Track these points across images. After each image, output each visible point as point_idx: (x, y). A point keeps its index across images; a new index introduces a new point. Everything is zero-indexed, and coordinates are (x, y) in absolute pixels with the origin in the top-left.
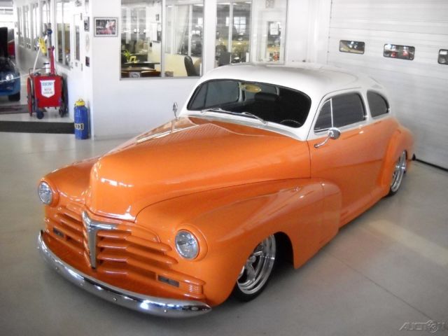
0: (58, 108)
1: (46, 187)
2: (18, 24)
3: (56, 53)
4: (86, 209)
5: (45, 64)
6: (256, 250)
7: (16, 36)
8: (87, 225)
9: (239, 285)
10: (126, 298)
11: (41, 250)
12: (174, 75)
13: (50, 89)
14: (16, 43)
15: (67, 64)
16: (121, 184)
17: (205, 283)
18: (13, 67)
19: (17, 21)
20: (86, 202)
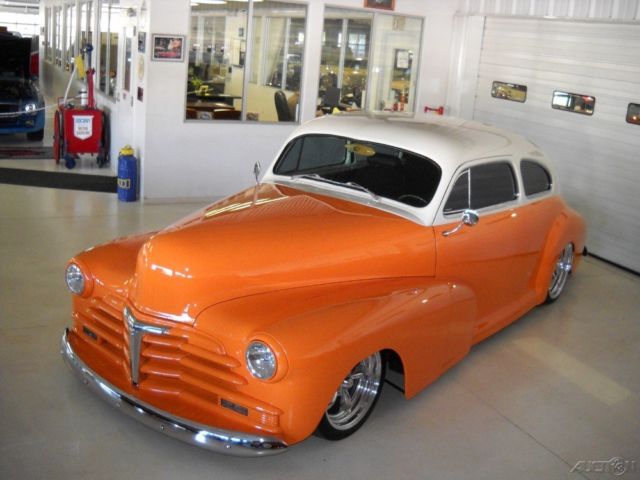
0: (96, 155)
1: (76, 271)
2: (45, 30)
3: (96, 79)
4: (129, 305)
5: (81, 93)
6: (354, 371)
7: (41, 46)
8: (130, 326)
9: (328, 416)
10: (176, 426)
11: (65, 355)
12: (260, 118)
13: (87, 128)
14: (41, 56)
15: (112, 93)
16: (178, 273)
17: (283, 413)
18: (35, 93)
19: (43, 25)
20: (129, 294)
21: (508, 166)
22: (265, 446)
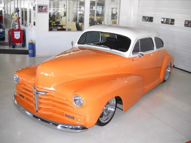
0: (21, 44)
1: (17, 76)
2: (4, 8)
3: (21, 20)
4: (34, 86)
5: (16, 25)
6: (107, 104)
7: (3, 13)
8: (35, 92)
9: (100, 119)
10: (51, 124)
11: (14, 103)
12: (72, 30)
13: (18, 36)
14: (3, 16)
15: (26, 25)
16: (49, 75)
17: (85, 118)
18: (2, 26)
19: (4, 6)
20: (34, 82)
21: (151, 39)
22: (80, 129)
